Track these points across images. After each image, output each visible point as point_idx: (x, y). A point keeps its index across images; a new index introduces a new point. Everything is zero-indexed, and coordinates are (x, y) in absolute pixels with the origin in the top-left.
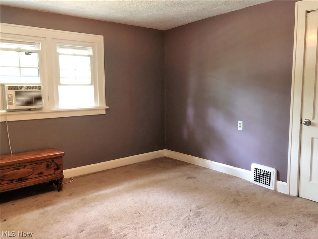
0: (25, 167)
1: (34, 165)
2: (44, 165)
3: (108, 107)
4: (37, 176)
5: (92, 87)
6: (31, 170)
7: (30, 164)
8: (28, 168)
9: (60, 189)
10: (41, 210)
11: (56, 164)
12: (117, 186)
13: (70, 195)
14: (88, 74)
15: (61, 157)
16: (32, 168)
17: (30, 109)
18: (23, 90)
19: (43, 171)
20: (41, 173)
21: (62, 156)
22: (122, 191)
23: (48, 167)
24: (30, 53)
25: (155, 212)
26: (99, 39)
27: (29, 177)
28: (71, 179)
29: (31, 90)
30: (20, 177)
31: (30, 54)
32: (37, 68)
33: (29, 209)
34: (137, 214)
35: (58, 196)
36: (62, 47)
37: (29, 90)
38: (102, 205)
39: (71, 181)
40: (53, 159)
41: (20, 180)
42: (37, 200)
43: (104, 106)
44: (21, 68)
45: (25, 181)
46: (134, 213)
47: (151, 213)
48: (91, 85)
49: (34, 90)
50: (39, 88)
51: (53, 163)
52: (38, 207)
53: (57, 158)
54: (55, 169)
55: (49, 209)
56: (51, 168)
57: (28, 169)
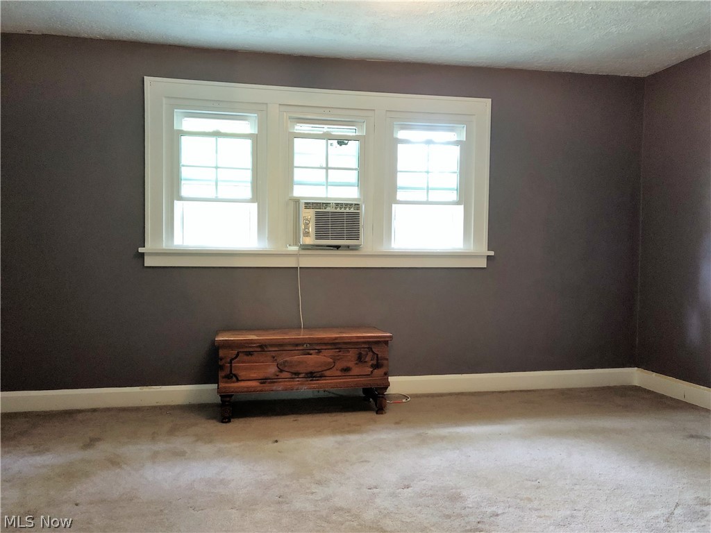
0: (319, 351)
1: (336, 352)
2: (352, 354)
3: (492, 253)
4: (339, 373)
5: (460, 209)
6: (331, 360)
7: (329, 347)
8: (325, 356)
9: (380, 410)
10: (339, 438)
11: (376, 356)
12: (499, 423)
13: (397, 423)
14: (453, 181)
15: (386, 343)
16: (332, 357)
17: (338, 247)
18: (328, 209)
19: (350, 364)
20: (347, 369)
21: (387, 341)
22: (509, 434)
23: (360, 359)
24: (346, 142)
25: (578, 487)
26: (483, 107)
27: (327, 373)
28: (406, 397)
29: (343, 210)
30: (310, 369)
31: (346, 144)
32: (356, 169)
33: (319, 432)
34: (534, 483)
35: (375, 422)
36: (404, 127)
37: (338, 210)
38: (458, 451)
39: (404, 400)
40: (371, 344)
41: (311, 375)
42: (336, 421)
43: (484, 250)
44: (329, 170)
45: (318, 380)
46: (527, 480)
47: (567, 487)
48: (458, 203)
49: (347, 210)
50: (357, 206)
51: (370, 354)
52: (335, 431)
53: (377, 343)
54: (372, 366)
55: (353, 438)
56: (366, 362)
57: (324, 358)
